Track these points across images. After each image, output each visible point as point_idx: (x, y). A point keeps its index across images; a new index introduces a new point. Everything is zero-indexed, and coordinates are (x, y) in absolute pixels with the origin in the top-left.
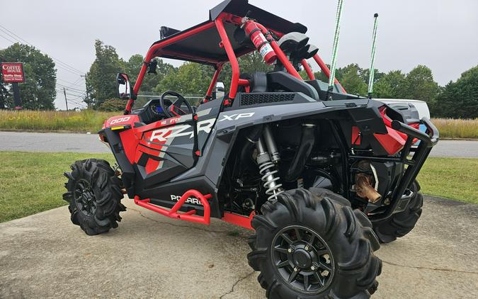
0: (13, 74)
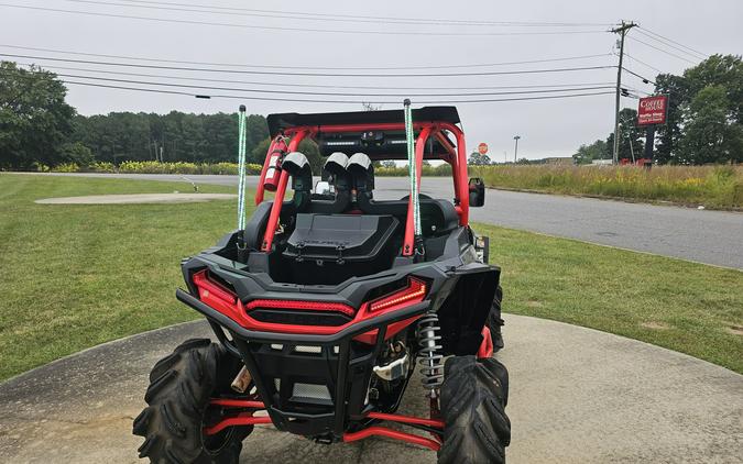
0: (651, 112)
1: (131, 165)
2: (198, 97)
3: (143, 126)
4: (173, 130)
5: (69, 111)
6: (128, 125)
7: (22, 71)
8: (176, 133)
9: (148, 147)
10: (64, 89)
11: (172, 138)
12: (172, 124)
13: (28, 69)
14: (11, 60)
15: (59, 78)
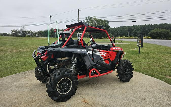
1: (119, 37)
2: (133, 21)
3: (126, 29)
4: (133, 29)
5: (109, 27)
6: (123, 29)
7: (102, 20)
8: (133, 30)
9: (127, 33)
10: (109, 23)
11: (132, 31)
12: (133, 28)
13: (103, 20)
14: (100, 18)
15: (108, 21)
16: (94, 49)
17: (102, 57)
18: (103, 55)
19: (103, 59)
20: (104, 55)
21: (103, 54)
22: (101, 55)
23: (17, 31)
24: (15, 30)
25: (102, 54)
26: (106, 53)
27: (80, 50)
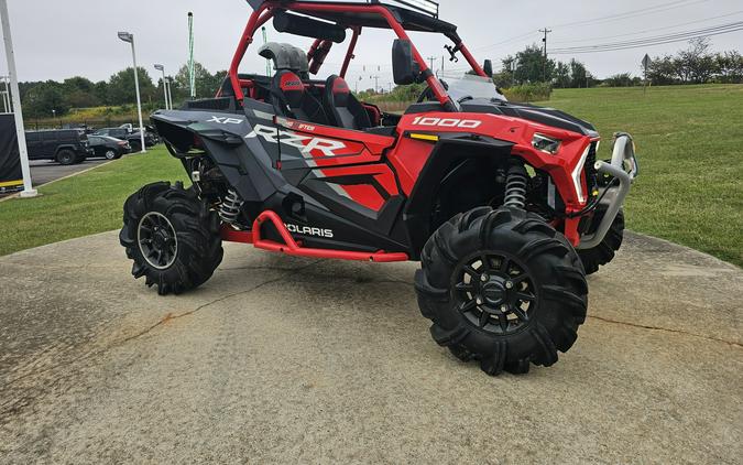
16: (278, 118)
17: (311, 164)
18: (316, 153)
19: (319, 174)
20: (328, 152)
21: (319, 147)
22: (306, 150)
23: (666, 62)
24: (662, 59)
25: (314, 143)
26: (339, 145)
27: (217, 120)
